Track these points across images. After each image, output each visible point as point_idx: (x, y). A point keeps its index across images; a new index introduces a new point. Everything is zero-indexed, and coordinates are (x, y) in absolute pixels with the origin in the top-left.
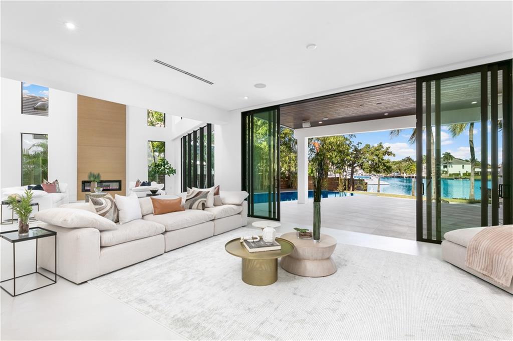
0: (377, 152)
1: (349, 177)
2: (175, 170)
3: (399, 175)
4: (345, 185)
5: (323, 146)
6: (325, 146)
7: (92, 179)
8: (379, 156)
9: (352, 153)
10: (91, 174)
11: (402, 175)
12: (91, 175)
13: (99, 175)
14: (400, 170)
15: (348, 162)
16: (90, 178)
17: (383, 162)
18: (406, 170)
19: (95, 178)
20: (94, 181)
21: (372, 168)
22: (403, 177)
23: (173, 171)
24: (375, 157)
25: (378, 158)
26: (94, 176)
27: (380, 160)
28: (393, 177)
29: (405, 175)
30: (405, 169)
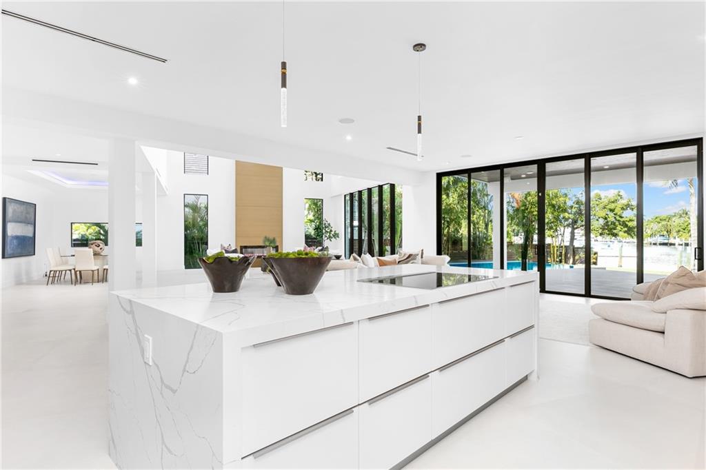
0: (612, 206)
1: (567, 244)
2: (338, 234)
3: (666, 241)
4: (561, 256)
5: (526, 198)
6: (529, 198)
7: (267, 244)
8: (616, 211)
9: (572, 207)
10: (266, 237)
11: (672, 241)
12: (267, 239)
13: (274, 239)
14: (669, 232)
15: (565, 221)
16: (264, 242)
17: (622, 220)
18: (679, 231)
19: (271, 243)
20: (269, 246)
21: (603, 229)
22: (674, 244)
23: (336, 235)
24: (609, 213)
25: (615, 214)
26: (268, 240)
27: (618, 218)
28: (655, 244)
29: (677, 241)
30: (677, 230)
